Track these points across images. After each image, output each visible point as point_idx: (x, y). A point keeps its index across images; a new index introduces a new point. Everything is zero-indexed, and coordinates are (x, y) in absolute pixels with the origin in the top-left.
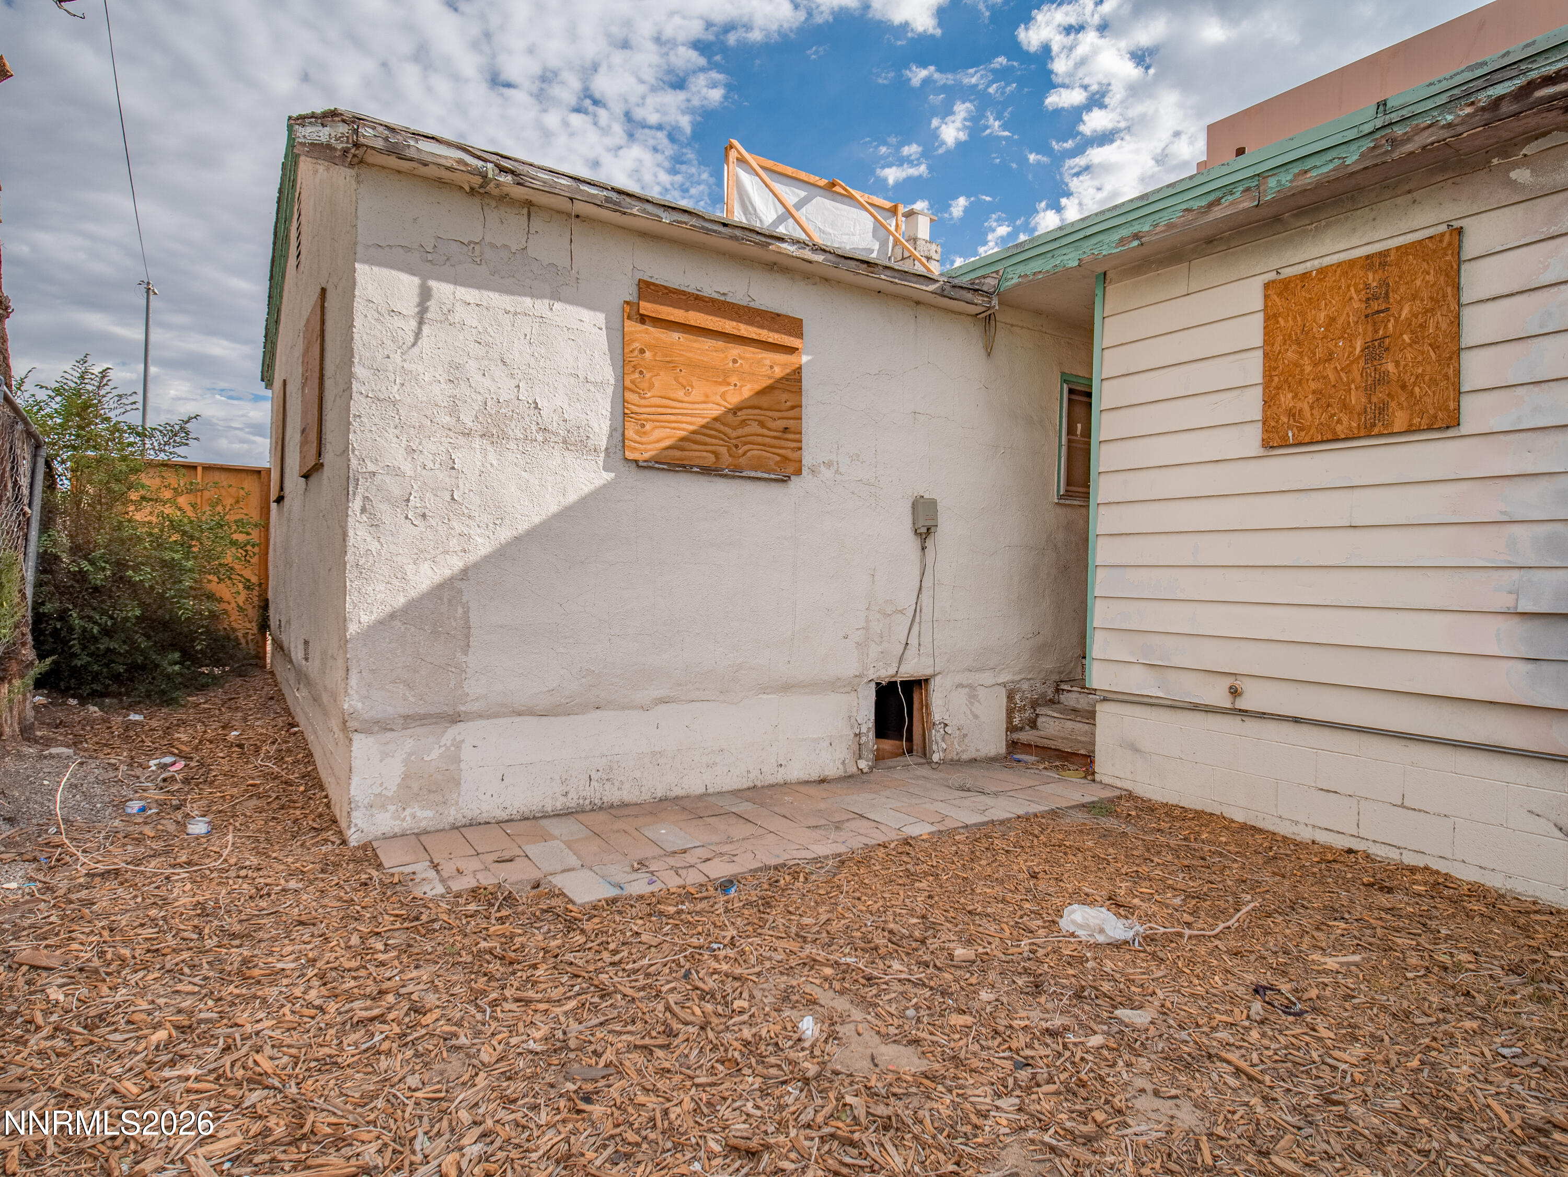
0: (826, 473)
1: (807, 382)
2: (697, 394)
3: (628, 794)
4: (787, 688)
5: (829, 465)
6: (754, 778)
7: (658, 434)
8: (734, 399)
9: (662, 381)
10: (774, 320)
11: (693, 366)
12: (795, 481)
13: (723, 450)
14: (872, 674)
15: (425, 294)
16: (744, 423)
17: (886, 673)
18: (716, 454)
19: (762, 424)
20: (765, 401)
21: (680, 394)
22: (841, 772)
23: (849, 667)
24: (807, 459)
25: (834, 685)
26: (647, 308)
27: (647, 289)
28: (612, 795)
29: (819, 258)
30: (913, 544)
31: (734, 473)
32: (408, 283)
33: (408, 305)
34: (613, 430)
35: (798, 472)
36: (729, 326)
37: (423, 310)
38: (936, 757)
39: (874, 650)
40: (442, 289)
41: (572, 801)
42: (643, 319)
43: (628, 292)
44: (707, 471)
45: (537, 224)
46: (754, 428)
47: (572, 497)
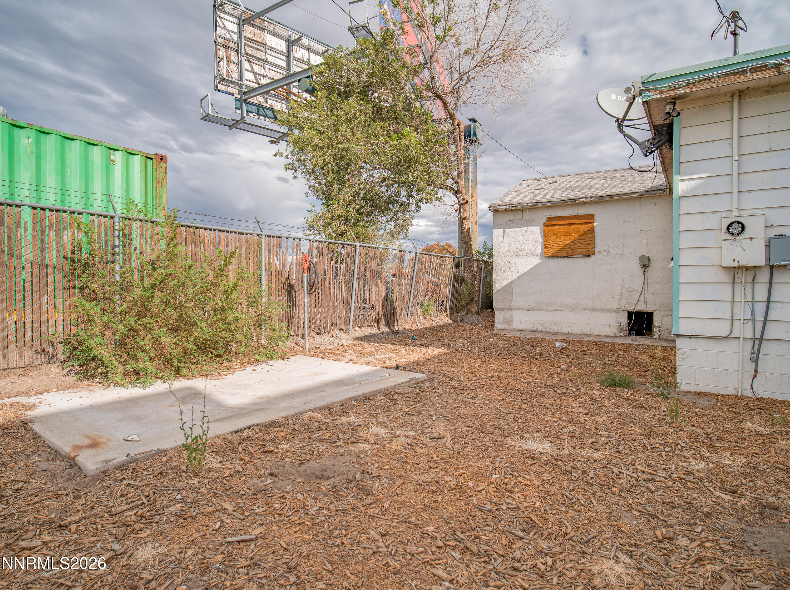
0: (604, 253)
1: (596, 230)
2: (562, 239)
3: (547, 330)
4: (593, 310)
5: (605, 251)
6: (583, 331)
7: (552, 250)
8: (573, 238)
9: (553, 238)
10: (585, 216)
11: (561, 233)
12: (593, 257)
13: (570, 251)
14: (624, 309)
15: (504, 232)
16: (576, 244)
17: (631, 308)
18: (568, 253)
19: (581, 243)
20: (582, 237)
21: (558, 240)
22: (614, 335)
23: (615, 306)
24: (597, 250)
25: (610, 311)
26: (549, 223)
27: (549, 219)
28: (544, 329)
29: (593, 199)
30: (641, 271)
31: (573, 256)
32: (502, 230)
33: (501, 235)
34: (542, 251)
35: (594, 254)
36: (570, 222)
37: (504, 234)
38: (655, 337)
39: (624, 302)
40: (507, 230)
41: (535, 329)
42: (548, 226)
43: (545, 220)
44: (565, 257)
45: (524, 212)
46: (579, 245)
47: (533, 266)
